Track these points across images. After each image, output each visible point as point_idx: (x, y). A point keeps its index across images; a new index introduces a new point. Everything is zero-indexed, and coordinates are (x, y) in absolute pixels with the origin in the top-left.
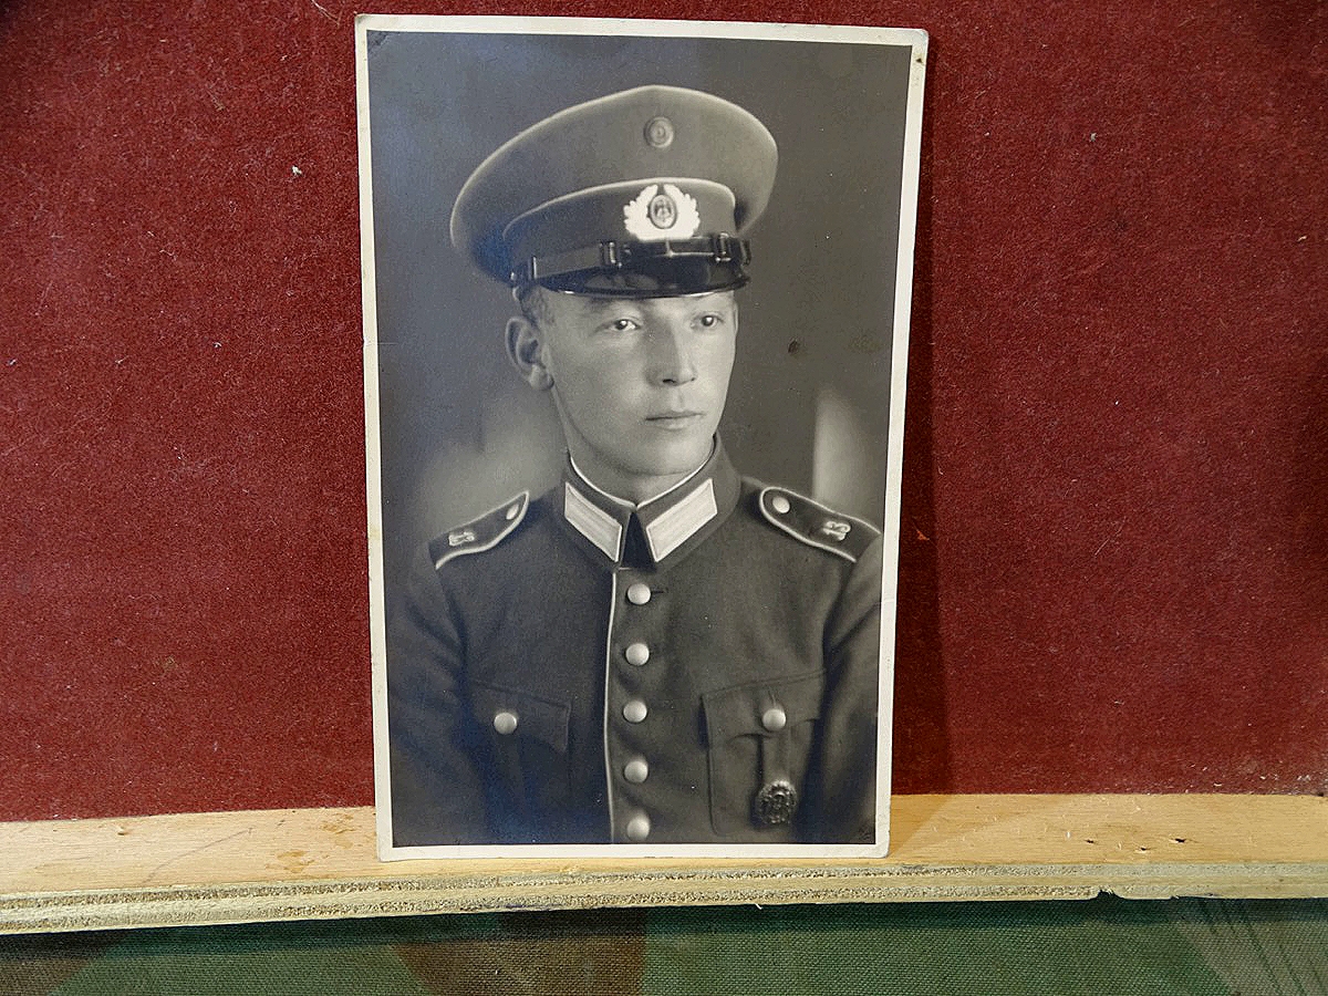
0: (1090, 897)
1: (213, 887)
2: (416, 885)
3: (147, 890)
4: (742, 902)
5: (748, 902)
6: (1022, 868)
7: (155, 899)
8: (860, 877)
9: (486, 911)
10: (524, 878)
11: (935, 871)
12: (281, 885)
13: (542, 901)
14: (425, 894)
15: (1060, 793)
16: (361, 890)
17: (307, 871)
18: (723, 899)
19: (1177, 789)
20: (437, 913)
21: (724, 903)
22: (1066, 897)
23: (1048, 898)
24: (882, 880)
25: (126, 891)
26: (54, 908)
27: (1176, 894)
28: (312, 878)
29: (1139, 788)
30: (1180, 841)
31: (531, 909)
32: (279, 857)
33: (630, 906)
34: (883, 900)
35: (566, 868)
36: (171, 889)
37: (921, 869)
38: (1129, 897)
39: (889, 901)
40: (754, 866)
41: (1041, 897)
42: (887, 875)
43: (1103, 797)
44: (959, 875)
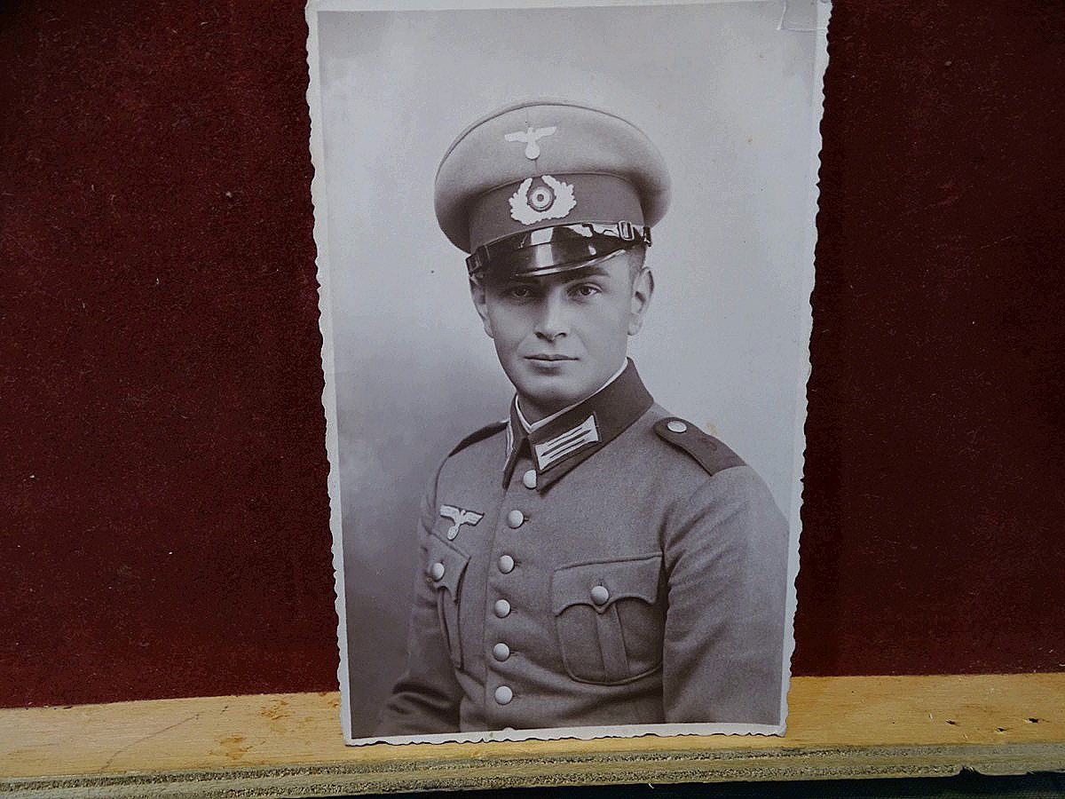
0: (953, 774)
1: (163, 773)
2: (342, 770)
3: (105, 775)
4: (636, 782)
5: (641, 781)
6: (891, 749)
7: (113, 783)
8: (743, 759)
9: (406, 791)
10: (440, 763)
11: (812, 753)
12: (223, 771)
13: (455, 783)
14: (351, 777)
15: (921, 674)
16: (293, 774)
17: (247, 757)
18: (619, 779)
19: (1026, 669)
20: (362, 793)
21: (620, 782)
22: (932, 774)
23: (914, 775)
24: (763, 761)
25: (87, 776)
26: (25, 792)
27: (1031, 770)
28: (251, 763)
29: (992, 670)
30: (1034, 721)
31: (446, 790)
32: (222, 743)
33: (534, 786)
34: (764, 778)
35: (476, 753)
36: (126, 775)
37: (799, 751)
38: (989, 774)
39: (770, 779)
40: (646, 750)
41: (907, 775)
42: (767, 757)
43: (960, 677)
44: (834, 756)
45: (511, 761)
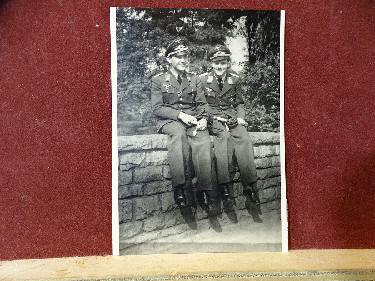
8: (292, 276)
10: (155, 277)
11: (322, 273)
12: (56, 280)
17: (67, 275)
24: (301, 278)
28: (69, 277)
32: (57, 271)
35: (172, 272)
37: (316, 272)
40: (248, 271)
42: (302, 276)
44: (332, 275)
45: (187, 276)
